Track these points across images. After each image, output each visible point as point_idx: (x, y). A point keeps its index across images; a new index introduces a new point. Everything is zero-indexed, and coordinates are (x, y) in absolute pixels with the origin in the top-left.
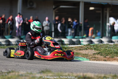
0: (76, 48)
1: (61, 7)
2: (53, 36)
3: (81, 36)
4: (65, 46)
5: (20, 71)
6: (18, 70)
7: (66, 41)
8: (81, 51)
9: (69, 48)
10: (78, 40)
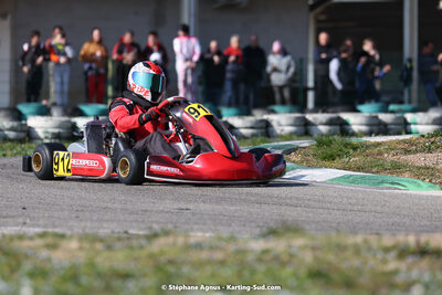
0: (391, 148)
2: (311, 104)
3: (410, 102)
4: (354, 140)
5: (192, 230)
6: (187, 226)
7: (355, 121)
8: (410, 157)
9: (368, 146)
10: (400, 118)
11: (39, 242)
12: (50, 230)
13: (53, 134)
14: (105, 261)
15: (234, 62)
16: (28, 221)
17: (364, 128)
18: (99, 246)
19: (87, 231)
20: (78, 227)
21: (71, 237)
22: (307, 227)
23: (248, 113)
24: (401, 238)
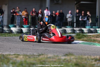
0: (93, 36)
1: (82, 2)
2: (75, 26)
3: (97, 26)
4: (85, 34)
6: (47, 53)
7: (85, 30)
8: (97, 38)
9: (88, 36)
10: (95, 30)
11: (14, 56)
12: (16, 53)
13: (17, 32)
14: (29, 61)
15: (58, 16)
16: (11, 51)
17: (87, 32)
18: (27, 57)
19: (25, 54)
20: (22, 53)
21: (21, 55)
22: (74, 54)
23: (61, 28)
24: (95, 57)
